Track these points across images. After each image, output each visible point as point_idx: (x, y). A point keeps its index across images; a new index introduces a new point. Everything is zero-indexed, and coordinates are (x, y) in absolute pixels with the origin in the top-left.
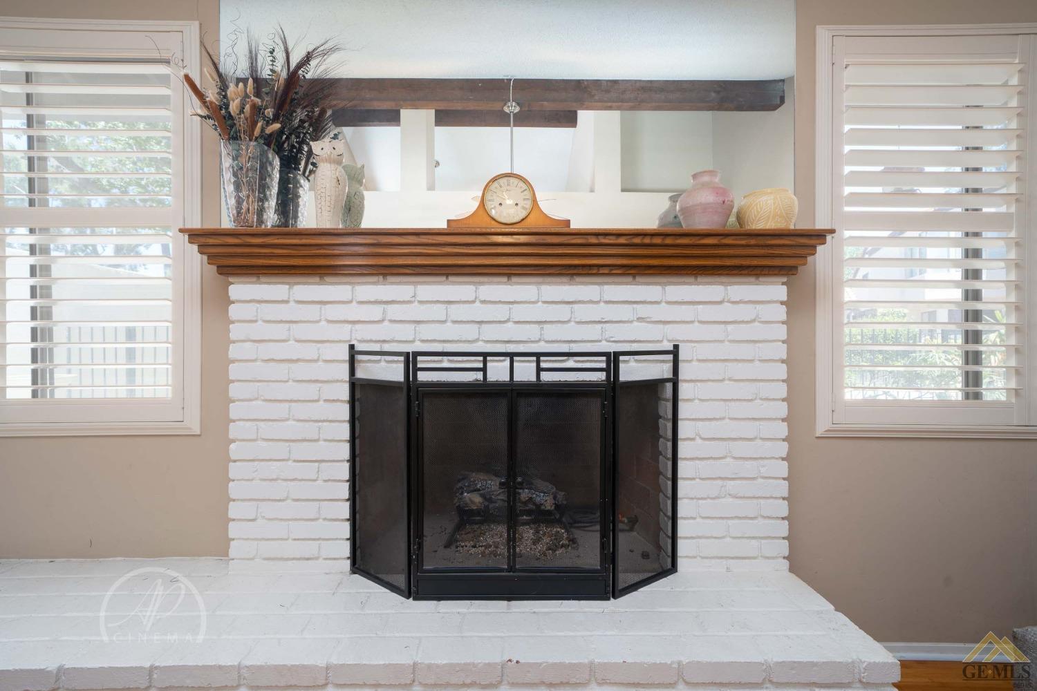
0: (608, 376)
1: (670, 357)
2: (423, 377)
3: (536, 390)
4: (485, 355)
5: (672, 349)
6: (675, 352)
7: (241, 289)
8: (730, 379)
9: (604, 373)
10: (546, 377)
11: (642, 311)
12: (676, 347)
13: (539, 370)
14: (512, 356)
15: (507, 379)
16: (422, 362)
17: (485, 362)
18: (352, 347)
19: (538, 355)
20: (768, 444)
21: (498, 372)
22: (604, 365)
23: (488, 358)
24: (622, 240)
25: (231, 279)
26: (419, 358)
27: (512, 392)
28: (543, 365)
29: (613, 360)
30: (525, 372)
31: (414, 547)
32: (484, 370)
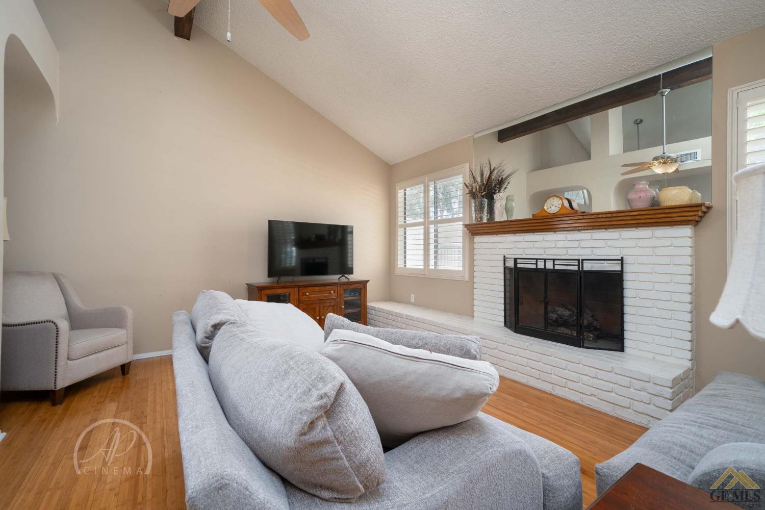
0: (579, 268)
1: (620, 262)
2: (519, 266)
3: (553, 271)
4: (537, 259)
5: (620, 258)
6: (622, 260)
7: (478, 239)
8: (655, 273)
9: (577, 267)
10: (557, 267)
11: (610, 243)
12: (622, 258)
13: (554, 265)
14: (545, 260)
15: (543, 267)
16: (519, 261)
17: (537, 262)
18: (504, 256)
19: (554, 260)
20: (677, 304)
21: (541, 265)
22: (577, 264)
23: (538, 261)
24: (593, 217)
25: (475, 236)
26: (518, 260)
27: (545, 271)
28: (556, 263)
29: (580, 262)
30: (550, 265)
31: (516, 315)
32: (536, 264)
